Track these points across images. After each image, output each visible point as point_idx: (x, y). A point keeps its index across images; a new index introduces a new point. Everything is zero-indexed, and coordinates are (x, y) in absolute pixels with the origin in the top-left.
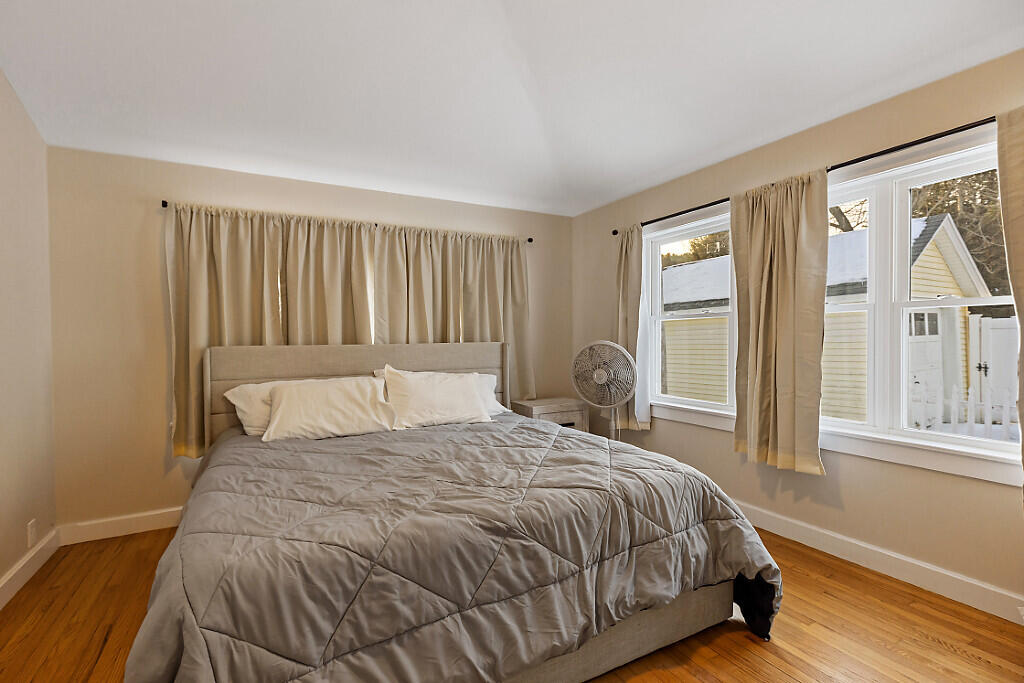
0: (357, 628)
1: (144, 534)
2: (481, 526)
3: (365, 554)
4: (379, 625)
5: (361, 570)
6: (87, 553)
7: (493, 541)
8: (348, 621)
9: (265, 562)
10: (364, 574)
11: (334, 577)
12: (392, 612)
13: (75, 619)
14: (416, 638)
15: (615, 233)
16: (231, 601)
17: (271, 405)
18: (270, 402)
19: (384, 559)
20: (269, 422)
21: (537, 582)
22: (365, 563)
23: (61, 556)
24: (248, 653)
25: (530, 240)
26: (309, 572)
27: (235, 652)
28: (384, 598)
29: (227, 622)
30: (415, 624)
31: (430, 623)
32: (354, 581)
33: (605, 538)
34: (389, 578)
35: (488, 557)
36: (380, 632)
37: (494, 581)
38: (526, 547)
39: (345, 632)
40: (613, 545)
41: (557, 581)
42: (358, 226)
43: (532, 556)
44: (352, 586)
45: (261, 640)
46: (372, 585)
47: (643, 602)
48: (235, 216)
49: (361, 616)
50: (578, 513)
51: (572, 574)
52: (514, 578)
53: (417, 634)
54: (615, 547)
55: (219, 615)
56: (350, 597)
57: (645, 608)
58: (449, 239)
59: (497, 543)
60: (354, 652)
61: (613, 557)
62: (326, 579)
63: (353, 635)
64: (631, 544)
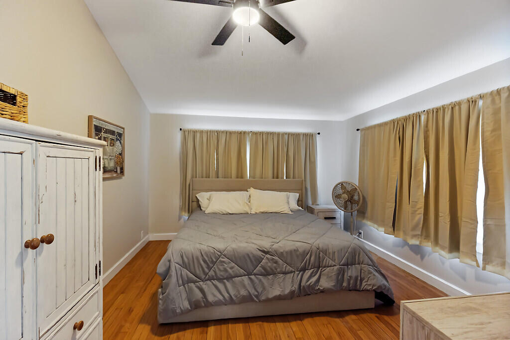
0: (215, 272)
2: (258, 249)
3: (219, 251)
4: (222, 274)
5: (217, 255)
8: (213, 270)
9: (192, 249)
10: (218, 257)
11: (209, 256)
12: (226, 270)
15: (358, 130)
16: (182, 257)
17: (209, 201)
18: (209, 199)
19: (225, 253)
20: (208, 206)
21: (277, 272)
22: (219, 254)
23: (149, 243)
24: (185, 272)
25: (319, 134)
26: (203, 253)
27: (182, 271)
28: (224, 265)
29: (181, 263)
30: (233, 276)
31: (238, 277)
32: (215, 258)
33: (308, 262)
34: (225, 260)
35: (259, 260)
36: (221, 276)
37: (261, 268)
38: (273, 259)
39: (211, 273)
40: (311, 265)
41: (285, 273)
42: (245, 133)
43: (276, 262)
44: (215, 260)
45: (189, 269)
46: (220, 261)
47: (321, 288)
48: (202, 132)
49: (217, 269)
50: (296, 251)
51: (291, 272)
52: (269, 269)
53: (233, 279)
54: (312, 266)
55: (179, 260)
56: (214, 263)
57: (322, 291)
58: (281, 135)
59: (263, 255)
60: (214, 280)
61: (310, 269)
62: (207, 256)
63: (214, 275)
64: (319, 266)
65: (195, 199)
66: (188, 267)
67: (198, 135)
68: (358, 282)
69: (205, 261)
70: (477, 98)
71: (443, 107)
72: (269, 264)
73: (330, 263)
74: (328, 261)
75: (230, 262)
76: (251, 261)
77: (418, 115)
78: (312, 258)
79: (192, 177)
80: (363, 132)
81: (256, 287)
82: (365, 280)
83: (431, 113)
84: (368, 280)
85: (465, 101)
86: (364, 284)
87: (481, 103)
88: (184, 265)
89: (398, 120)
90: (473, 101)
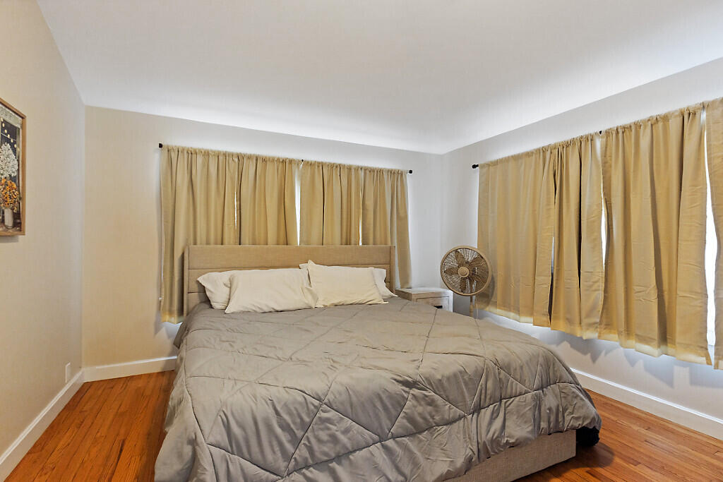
0: (310, 449)
1: (140, 377)
2: (395, 380)
3: (316, 397)
4: (326, 449)
5: (312, 407)
6: (102, 388)
7: (404, 391)
8: (304, 444)
9: (249, 400)
10: (315, 410)
11: (295, 412)
12: (334, 439)
13: (99, 434)
14: (350, 460)
15: (474, 166)
16: (227, 427)
17: (230, 288)
18: (230, 286)
19: (329, 400)
20: (229, 299)
21: (435, 423)
22: (316, 403)
24: (238, 464)
25: (411, 172)
26: (279, 409)
27: (230, 463)
28: (328, 429)
29: (225, 441)
30: (350, 449)
31: (360, 449)
32: (308, 415)
33: (483, 391)
34: (332, 414)
35: (400, 403)
36: (326, 454)
37: (405, 421)
38: (426, 396)
39: (302, 452)
40: (488, 397)
41: (450, 423)
42: (291, 161)
43: (431, 403)
44: (307, 419)
45: (247, 455)
46: (320, 418)
47: (512, 441)
48: (207, 154)
49: (313, 440)
50: (463, 373)
51: (460, 418)
52: (419, 419)
53: (351, 457)
54: (490, 399)
55: (219, 435)
56: (305, 427)
57: (513, 446)
58: (353, 170)
59: (406, 392)
60: (307, 467)
61: (488, 406)
62: (290, 414)
63: (307, 455)
64: (501, 397)
65: (195, 287)
66: (245, 450)
67: (200, 160)
68: (560, 415)
69: (285, 427)
70: (699, 109)
71: (635, 124)
72: (420, 409)
73: (518, 390)
74: (514, 384)
75: (342, 419)
76: (385, 408)
77: (590, 139)
78: (490, 384)
79: (187, 244)
80: (485, 170)
81: (400, 465)
82: (568, 411)
83: (614, 135)
84: (573, 411)
85: (677, 114)
86: (568, 418)
87: (704, 116)
88: (234, 446)
89: (552, 148)
90: (689, 114)
